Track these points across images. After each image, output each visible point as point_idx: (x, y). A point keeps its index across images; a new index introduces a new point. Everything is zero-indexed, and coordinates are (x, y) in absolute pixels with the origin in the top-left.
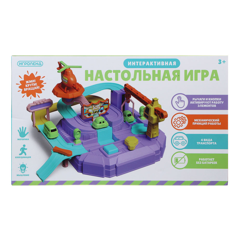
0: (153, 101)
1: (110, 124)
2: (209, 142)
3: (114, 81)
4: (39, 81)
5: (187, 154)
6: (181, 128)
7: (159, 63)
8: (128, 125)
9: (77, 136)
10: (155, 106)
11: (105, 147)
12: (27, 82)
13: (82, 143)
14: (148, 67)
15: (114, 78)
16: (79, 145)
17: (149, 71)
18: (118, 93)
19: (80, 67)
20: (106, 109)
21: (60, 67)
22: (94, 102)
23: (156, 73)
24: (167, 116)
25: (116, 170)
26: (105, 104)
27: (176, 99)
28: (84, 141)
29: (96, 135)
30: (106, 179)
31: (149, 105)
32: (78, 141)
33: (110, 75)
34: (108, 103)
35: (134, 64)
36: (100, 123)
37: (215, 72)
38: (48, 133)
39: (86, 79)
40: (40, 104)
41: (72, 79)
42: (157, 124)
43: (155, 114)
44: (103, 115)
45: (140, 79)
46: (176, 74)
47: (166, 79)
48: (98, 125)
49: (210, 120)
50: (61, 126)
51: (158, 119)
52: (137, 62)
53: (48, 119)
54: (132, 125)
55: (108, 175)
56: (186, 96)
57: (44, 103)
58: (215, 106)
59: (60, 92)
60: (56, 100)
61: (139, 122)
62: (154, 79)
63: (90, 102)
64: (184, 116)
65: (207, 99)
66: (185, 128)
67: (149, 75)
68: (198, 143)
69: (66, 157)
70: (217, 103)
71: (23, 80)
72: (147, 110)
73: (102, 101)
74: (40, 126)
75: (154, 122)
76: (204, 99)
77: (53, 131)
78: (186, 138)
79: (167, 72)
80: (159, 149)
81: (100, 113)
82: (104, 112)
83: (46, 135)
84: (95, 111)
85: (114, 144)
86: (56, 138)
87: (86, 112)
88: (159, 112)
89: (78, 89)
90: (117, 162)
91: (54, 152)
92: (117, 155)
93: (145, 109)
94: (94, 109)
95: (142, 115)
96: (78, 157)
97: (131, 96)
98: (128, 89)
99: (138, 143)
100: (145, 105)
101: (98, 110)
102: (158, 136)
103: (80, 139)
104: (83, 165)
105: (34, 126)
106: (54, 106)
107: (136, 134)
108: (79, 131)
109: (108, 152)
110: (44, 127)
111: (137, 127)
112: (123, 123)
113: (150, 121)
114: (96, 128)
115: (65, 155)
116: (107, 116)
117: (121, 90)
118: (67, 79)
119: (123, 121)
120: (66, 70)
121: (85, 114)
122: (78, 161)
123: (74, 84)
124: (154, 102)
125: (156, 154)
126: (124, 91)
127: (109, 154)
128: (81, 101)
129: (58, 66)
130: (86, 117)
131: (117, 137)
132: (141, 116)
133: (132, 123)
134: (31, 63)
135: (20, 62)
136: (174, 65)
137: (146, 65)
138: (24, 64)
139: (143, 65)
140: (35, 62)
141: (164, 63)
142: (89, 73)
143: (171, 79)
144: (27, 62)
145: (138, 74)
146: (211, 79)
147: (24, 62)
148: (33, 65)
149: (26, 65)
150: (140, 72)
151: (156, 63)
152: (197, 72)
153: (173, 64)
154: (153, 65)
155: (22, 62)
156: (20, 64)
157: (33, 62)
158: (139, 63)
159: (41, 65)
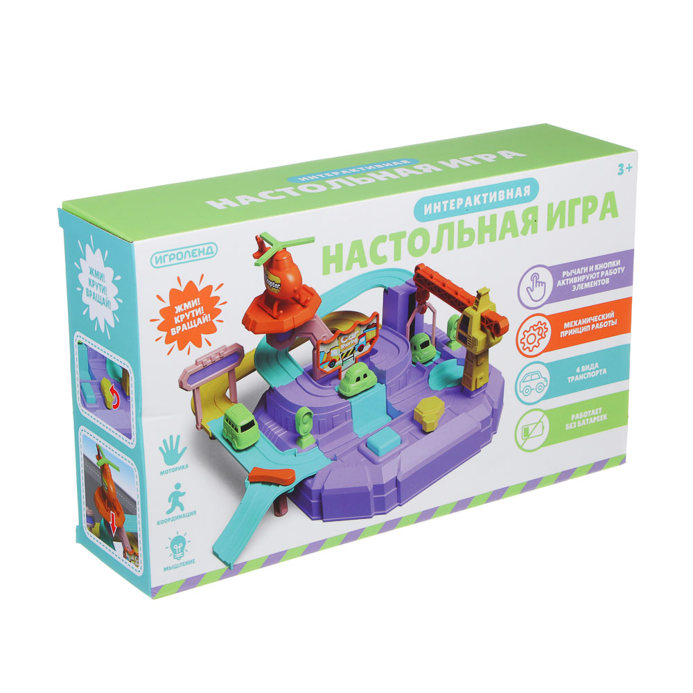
0: (479, 295)
1: (381, 377)
2: (592, 370)
3: (391, 264)
4: (209, 301)
5: (547, 413)
6: (536, 351)
7: (493, 197)
8: (422, 369)
9: (305, 427)
10: (482, 309)
11: (372, 440)
12: (179, 309)
13: (317, 443)
14: (467, 210)
15: (391, 255)
16: (310, 448)
17: (471, 220)
18: (401, 293)
19: (311, 240)
20: (371, 341)
21: (262, 250)
22: (343, 328)
23: (487, 223)
24: (507, 329)
25: (398, 491)
26: (369, 327)
27: (527, 282)
28: (321, 437)
29: (348, 415)
30: (378, 520)
31: (469, 310)
32: (308, 440)
33: (383, 249)
34: (376, 325)
35: (437, 208)
36: (358, 379)
37: (610, 196)
38: (234, 437)
39: (326, 271)
40: (214, 363)
41: (291, 278)
42: (485, 353)
43: (482, 329)
44: (364, 358)
45: (450, 247)
46: (530, 217)
47: (508, 235)
48: (353, 387)
49: (595, 319)
50: (266, 410)
51: (487, 340)
52: (445, 203)
53: (233, 400)
54: (430, 368)
55: (382, 508)
56: (550, 269)
57: (222, 359)
58: (607, 281)
59: (262, 319)
60: (252, 342)
61: (446, 356)
62: (481, 241)
63: (334, 332)
64: (544, 320)
65: (591, 268)
66: (545, 350)
67: (470, 231)
68: (571, 379)
69: (281, 490)
70: (611, 273)
71: (167, 304)
72: (465, 323)
73: (362, 320)
74: (214, 424)
75: (479, 348)
76: (586, 269)
77: (245, 428)
78: (545, 373)
79: (510, 216)
80: (489, 414)
81: (357, 354)
82: (367, 348)
83: (230, 444)
84: (345, 352)
85: (390, 425)
86: (254, 445)
87: (324, 360)
88: (491, 321)
89: (307, 301)
90: (399, 470)
91: (251, 483)
92: (399, 452)
93: (460, 321)
94: (342, 347)
95: (452, 339)
96: (309, 481)
97: (431, 294)
98: (423, 277)
99: (443, 412)
100: (461, 310)
101: (352, 348)
102: (486, 384)
103: (311, 432)
104: (323, 499)
105: (200, 427)
106: (248, 360)
107: (439, 389)
108: (309, 414)
109: (378, 451)
110: (224, 423)
111: (443, 369)
112: (410, 367)
113: (470, 350)
114: (348, 394)
115: (278, 485)
116: (373, 359)
117: (406, 283)
118: (278, 280)
119: (410, 362)
120: (276, 256)
121: (323, 363)
122: (311, 490)
123: (295, 291)
124: (479, 299)
125: (483, 427)
126: (413, 283)
127: (381, 454)
128: (312, 334)
129: (256, 248)
130: (325, 372)
131: (397, 407)
132: (450, 341)
133: (431, 363)
134: (187, 254)
135: (158, 256)
136: (525, 195)
137: (466, 206)
138: (167, 258)
139: (458, 207)
140: (197, 248)
141: (505, 194)
142: (333, 252)
143: (519, 233)
144: (175, 252)
145: (446, 232)
146: (602, 217)
147: (169, 253)
148: (192, 258)
149: (175, 261)
150: (450, 226)
151: (488, 197)
152: (574, 202)
153: (523, 192)
154: (479, 203)
155: (162, 255)
156: (157, 263)
157: (190, 250)
158: (448, 205)
159: (212, 255)
